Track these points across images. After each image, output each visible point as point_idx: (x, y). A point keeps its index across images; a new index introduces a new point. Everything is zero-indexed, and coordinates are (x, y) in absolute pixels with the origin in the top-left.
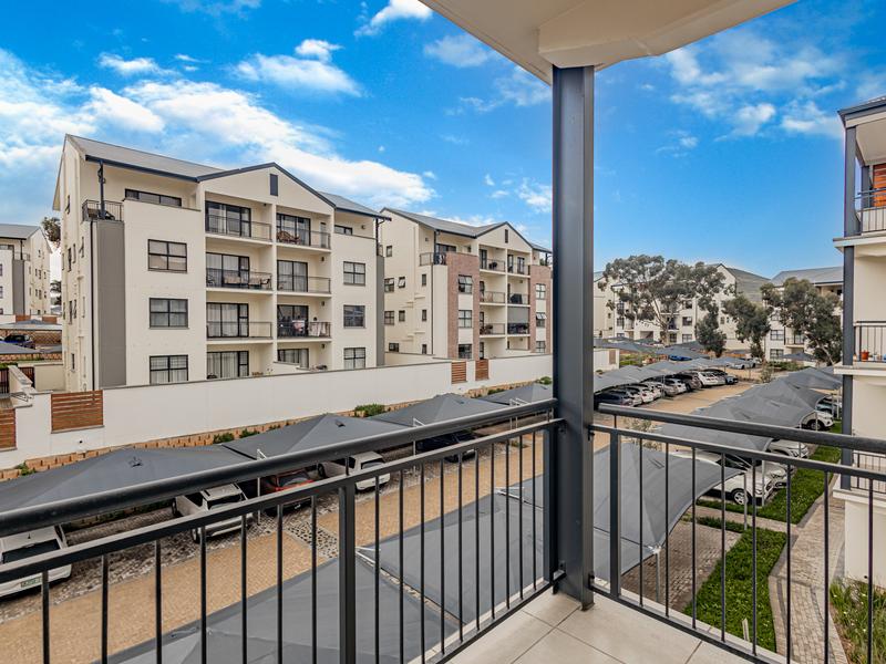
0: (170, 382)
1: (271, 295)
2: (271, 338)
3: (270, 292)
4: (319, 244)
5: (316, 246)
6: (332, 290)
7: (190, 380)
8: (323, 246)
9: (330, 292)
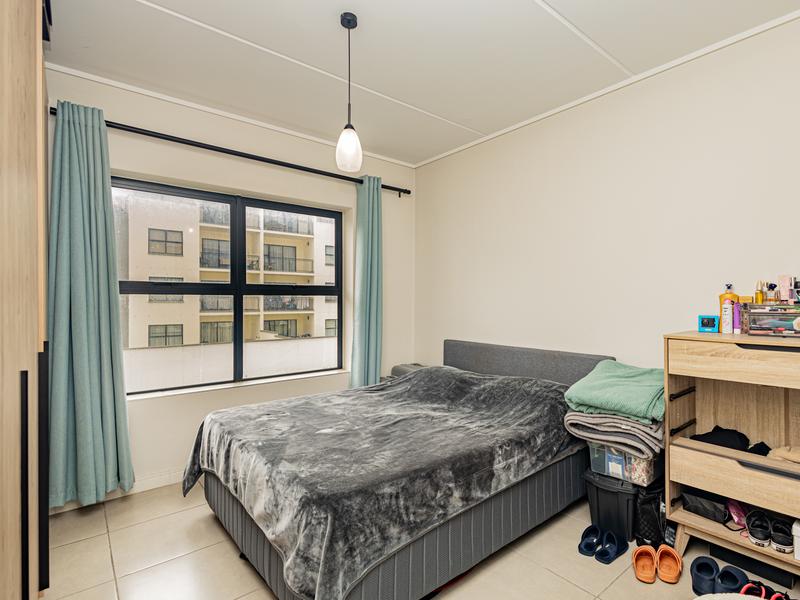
0: (166, 345)
1: (259, 274)
2: (259, 310)
3: (257, 272)
4: (307, 231)
5: (304, 233)
6: (315, 270)
7: (185, 343)
8: (309, 233)
9: (312, 272)
